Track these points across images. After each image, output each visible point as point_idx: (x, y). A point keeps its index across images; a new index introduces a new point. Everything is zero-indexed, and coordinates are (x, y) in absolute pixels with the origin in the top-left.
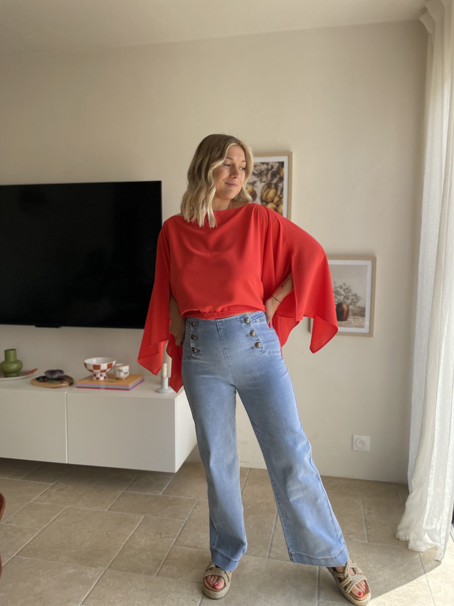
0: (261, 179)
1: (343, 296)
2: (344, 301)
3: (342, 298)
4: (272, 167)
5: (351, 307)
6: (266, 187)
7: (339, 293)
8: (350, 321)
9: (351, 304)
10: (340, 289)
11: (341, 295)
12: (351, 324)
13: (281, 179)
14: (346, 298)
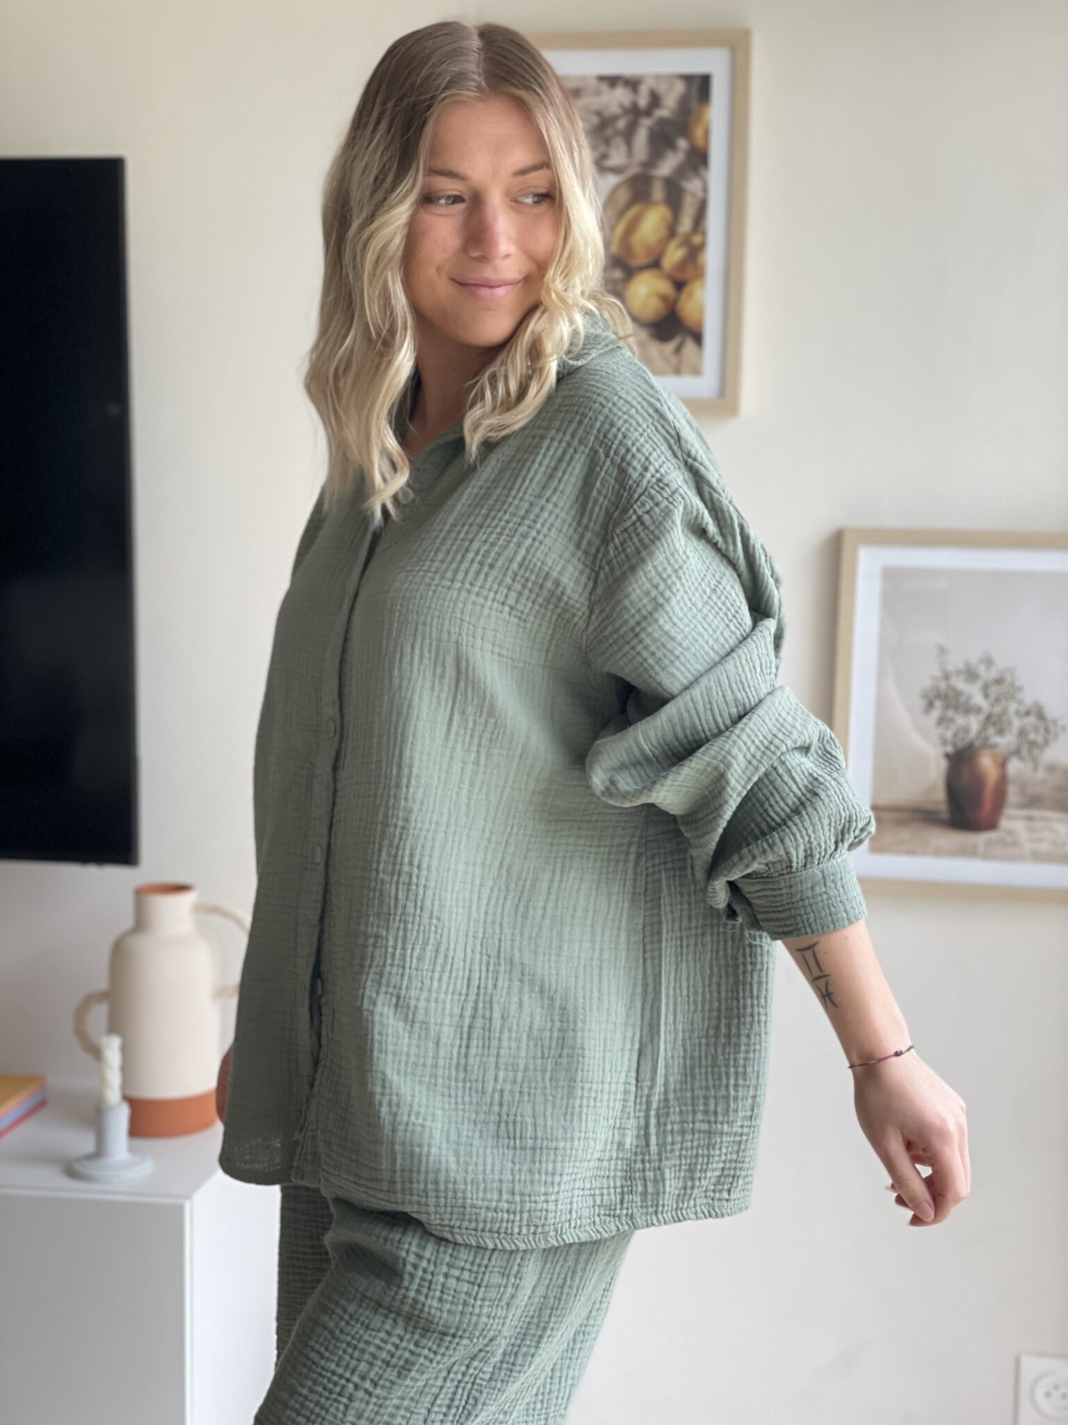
0: (604, 156)
1: (982, 717)
2: (987, 739)
3: (974, 723)
4: (655, 100)
5: (1014, 767)
6: (623, 196)
7: (962, 699)
8: (1009, 832)
9: (1017, 752)
10: (967, 681)
11: (968, 709)
12: (1015, 844)
13: (698, 159)
14: (994, 724)
